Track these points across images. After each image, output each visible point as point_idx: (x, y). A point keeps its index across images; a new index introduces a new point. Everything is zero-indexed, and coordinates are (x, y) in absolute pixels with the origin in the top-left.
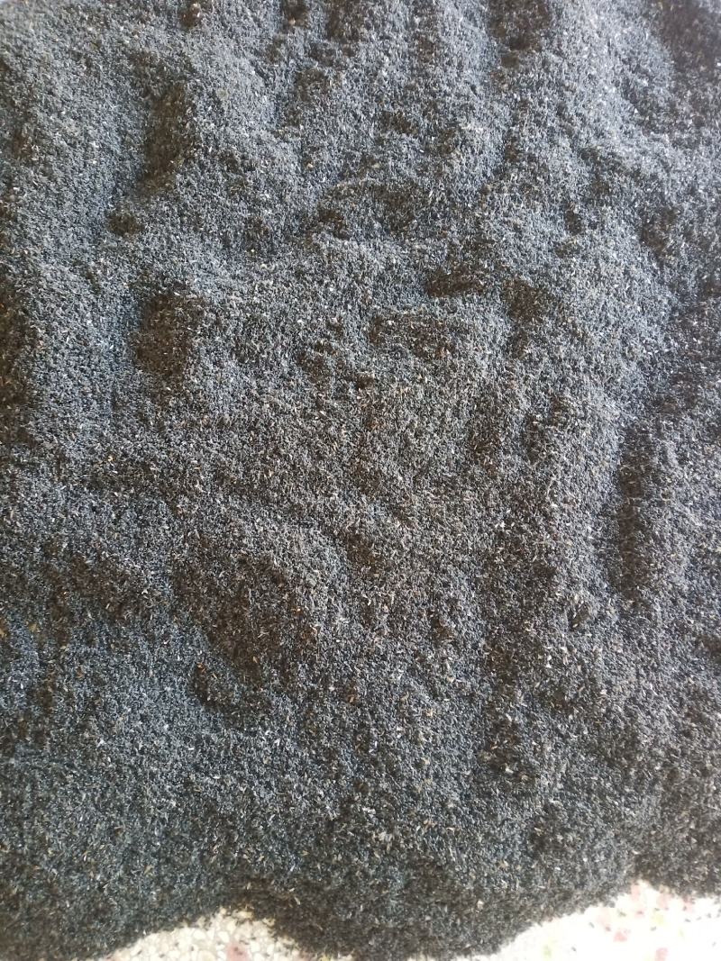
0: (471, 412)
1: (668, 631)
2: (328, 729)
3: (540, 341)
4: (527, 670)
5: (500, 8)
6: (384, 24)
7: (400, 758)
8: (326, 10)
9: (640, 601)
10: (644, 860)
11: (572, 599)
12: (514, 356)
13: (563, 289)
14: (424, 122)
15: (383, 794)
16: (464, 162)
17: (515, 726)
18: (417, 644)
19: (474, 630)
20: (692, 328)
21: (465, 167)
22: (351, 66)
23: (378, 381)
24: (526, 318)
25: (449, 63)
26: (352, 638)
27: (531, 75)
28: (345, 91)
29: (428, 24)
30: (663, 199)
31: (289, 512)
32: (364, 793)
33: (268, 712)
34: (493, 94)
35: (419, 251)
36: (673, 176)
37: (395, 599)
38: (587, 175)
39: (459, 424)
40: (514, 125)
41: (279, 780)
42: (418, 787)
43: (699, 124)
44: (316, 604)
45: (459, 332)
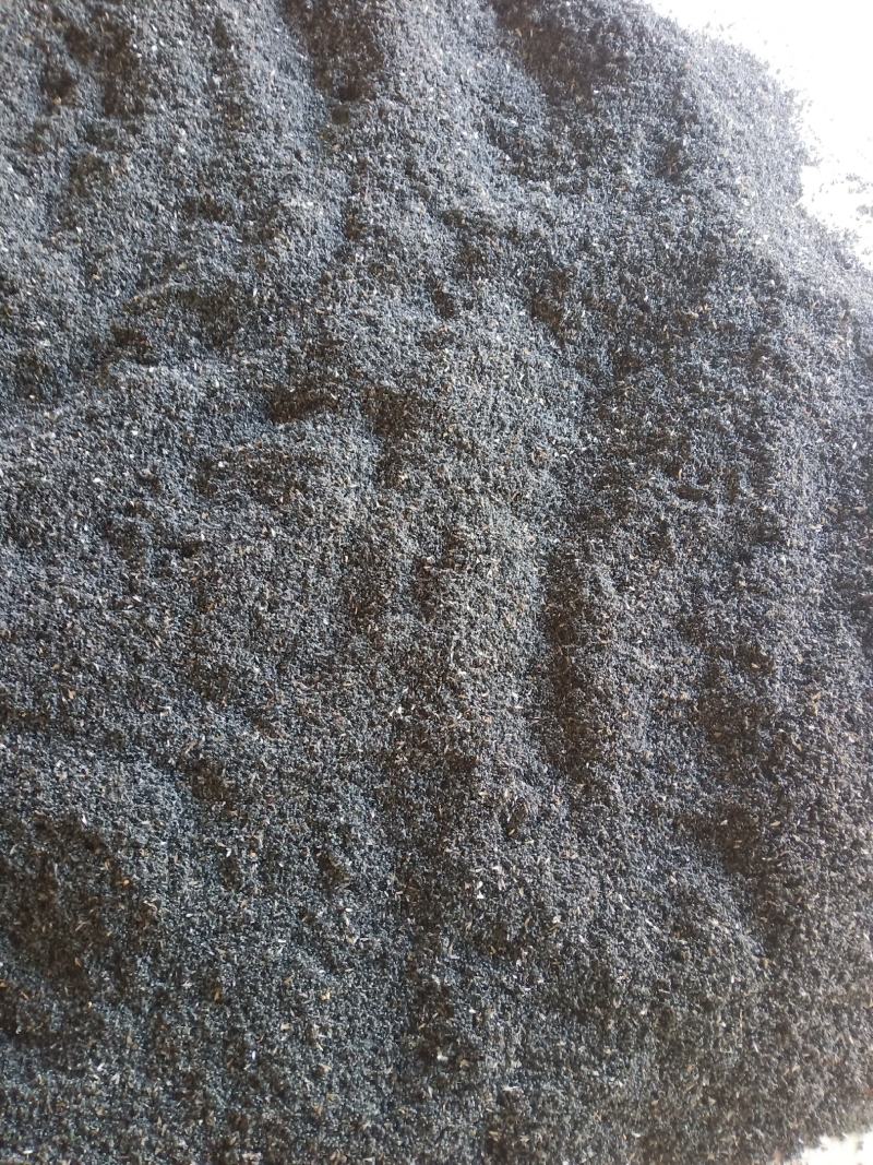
0: (342, 567)
1: (635, 816)
2: (187, 1045)
3: (418, 461)
4: (454, 906)
5: (323, 55)
6: (175, 90)
7: (287, 1070)
8: (99, 81)
9: (593, 782)
10: (651, 1143)
11: (501, 796)
12: (387, 486)
13: (437, 390)
14: (239, 204)
15: (268, 1127)
16: (292, 246)
17: (446, 990)
18: (302, 899)
19: (379, 864)
20: (611, 416)
21: (294, 253)
22: (137, 146)
23: (209, 543)
24: (397, 434)
25: (263, 128)
26: (210, 907)
27: (366, 129)
28: (133, 178)
29: (232, 84)
30: (550, 261)
31: (106, 743)
32: (243, 1131)
33: (99, 1037)
34: (324, 159)
35: (249, 367)
36: (560, 230)
37: (264, 842)
38: (452, 244)
39: (326, 585)
40: (353, 193)
41: (120, 1137)
42: (318, 1107)
43: (584, 164)
44: (150, 869)
45: (311, 464)
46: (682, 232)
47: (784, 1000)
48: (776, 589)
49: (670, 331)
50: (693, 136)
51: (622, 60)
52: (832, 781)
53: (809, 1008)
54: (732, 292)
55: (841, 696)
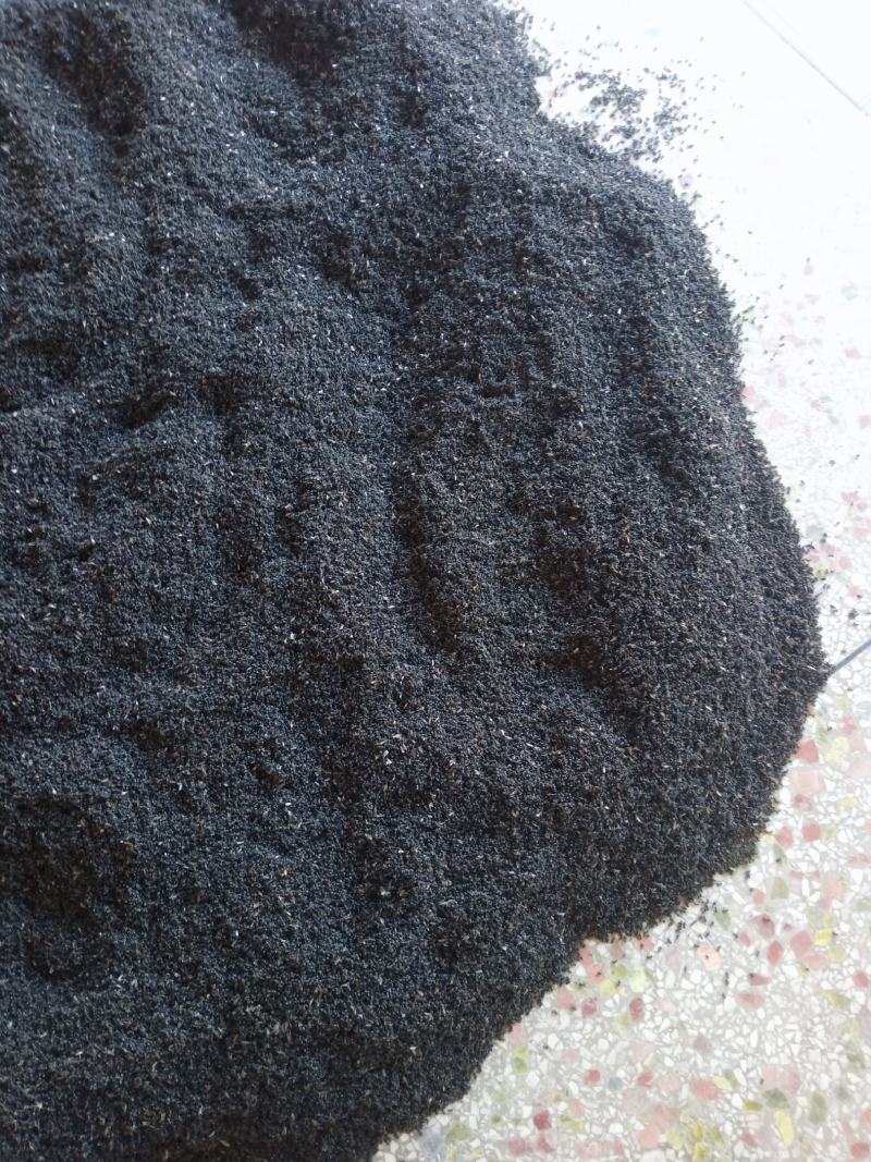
0: (215, 533)
1: (504, 665)
2: (184, 942)
3: (256, 427)
4: (370, 775)
5: (93, 98)
7: (265, 937)
9: (462, 649)
10: (576, 918)
11: (390, 680)
12: (236, 456)
13: (256, 364)
14: (53, 252)
15: (260, 983)
16: (105, 275)
17: (378, 842)
18: (249, 806)
19: (305, 762)
20: (413, 344)
21: (109, 281)
23: (99, 545)
24: (233, 410)
25: (56, 180)
26: (176, 832)
27: (144, 156)
29: (19, 148)
30: (329, 226)
31: (58, 729)
32: (241, 992)
33: (114, 956)
34: (115, 192)
35: (96, 389)
36: (330, 197)
37: (207, 770)
38: (242, 235)
39: (206, 552)
40: (148, 215)
41: (148, 1024)
42: (296, 957)
43: (340, 132)
44: (118, 815)
45: (167, 456)
46: (432, 170)
47: (652, 776)
48: (579, 451)
49: (445, 258)
50: (426, 81)
51: (350, 32)
52: (652, 592)
53: (675, 777)
54: (488, 209)
55: (647, 522)
